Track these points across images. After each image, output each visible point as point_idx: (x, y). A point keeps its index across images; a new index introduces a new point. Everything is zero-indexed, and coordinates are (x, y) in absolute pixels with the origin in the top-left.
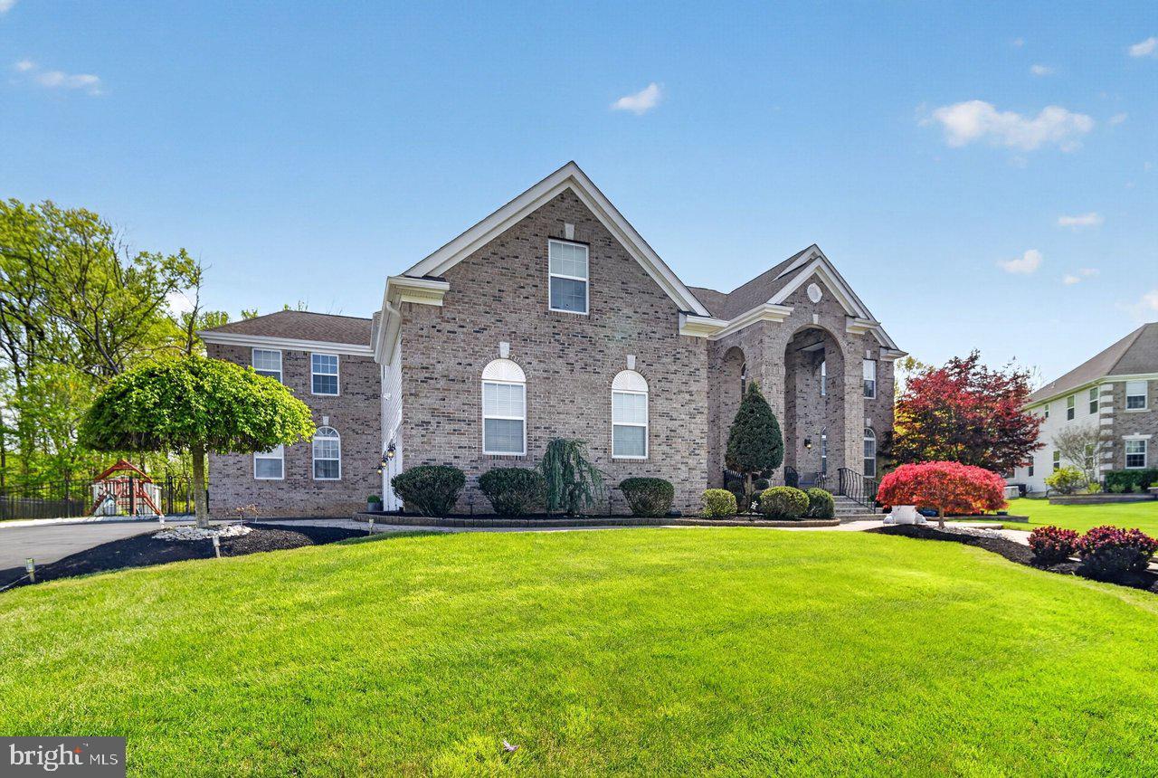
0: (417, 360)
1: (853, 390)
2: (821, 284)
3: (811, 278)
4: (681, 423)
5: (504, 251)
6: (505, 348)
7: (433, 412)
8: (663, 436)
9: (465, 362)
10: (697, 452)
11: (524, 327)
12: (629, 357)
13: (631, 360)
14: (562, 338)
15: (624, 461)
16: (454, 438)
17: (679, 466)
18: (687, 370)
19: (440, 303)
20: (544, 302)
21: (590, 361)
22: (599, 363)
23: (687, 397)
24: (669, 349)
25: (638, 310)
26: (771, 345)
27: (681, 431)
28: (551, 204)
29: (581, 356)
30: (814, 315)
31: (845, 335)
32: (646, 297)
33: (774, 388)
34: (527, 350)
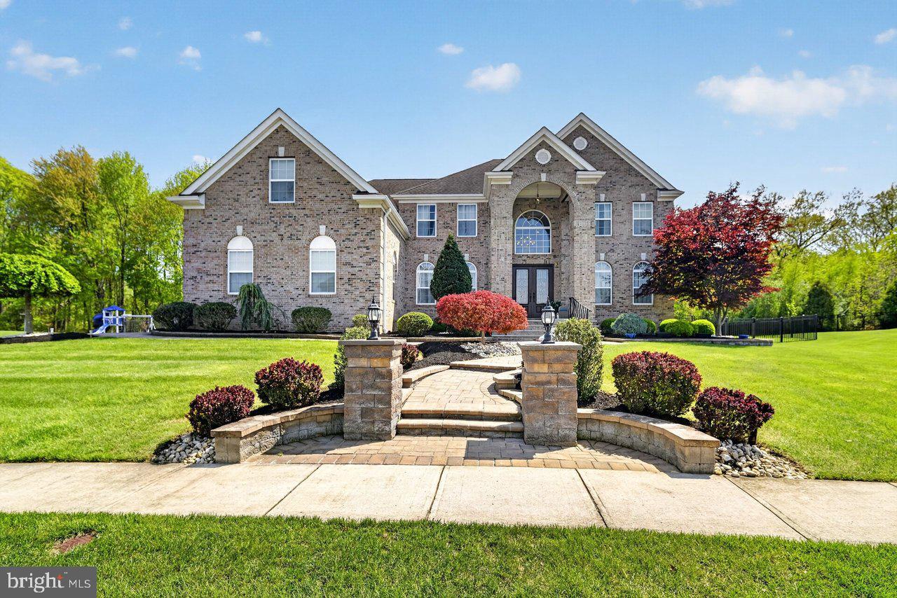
0: (191, 241)
1: (584, 232)
2: (549, 148)
3: (540, 145)
4: (360, 269)
5: (241, 171)
6: (240, 229)
7: (199, 270)
8: (346, 279)
9: (216, 240)
10: (372, 288)
11: (252, 215)
12: (321, 227)
13: (322, 229)
14: (276, 219)
15: (317, 296)
16: (210, 285)
17: (358, 298)
18: (365, 232)
19: (204, 207)
20: (265, 198)
21: (294, 232)
22: (300, 233)
23: (365, 250)
24: (351, 219)
25: (329, 195)
26: (499, 203)
27: (360, 275)
28: (270, 137)
29: (289, 229)
30: (542, 174)
31: (575, 187)
32: (334, 185)
33: (503, 236)
34: (252, 229)
